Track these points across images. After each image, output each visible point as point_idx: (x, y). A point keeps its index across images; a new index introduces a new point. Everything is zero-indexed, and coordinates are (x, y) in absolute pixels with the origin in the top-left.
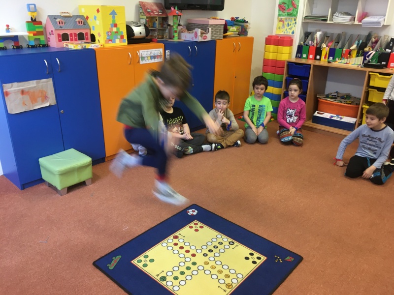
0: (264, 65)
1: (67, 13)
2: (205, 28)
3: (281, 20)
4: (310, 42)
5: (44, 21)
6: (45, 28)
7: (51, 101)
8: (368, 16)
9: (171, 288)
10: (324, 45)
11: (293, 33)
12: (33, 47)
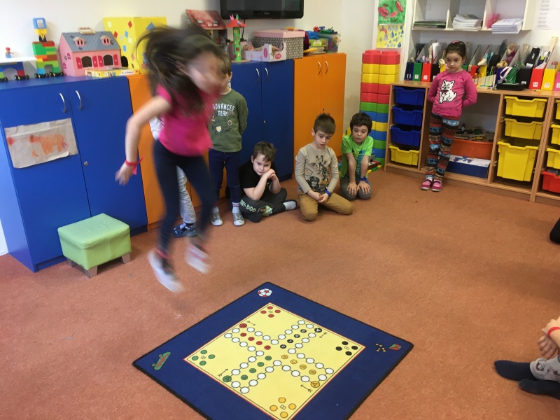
0: (362, 92)
1: (88, 28)
2: (277, 43)
3: (383, 29)
4: (424, 57)
5: (57, 41)
6: (59, 50)
7: (71, 149)
8: (500, 19)
9: (238, 390)
10: (442, 62)
11: (400, 45)
12: (43, 77)
